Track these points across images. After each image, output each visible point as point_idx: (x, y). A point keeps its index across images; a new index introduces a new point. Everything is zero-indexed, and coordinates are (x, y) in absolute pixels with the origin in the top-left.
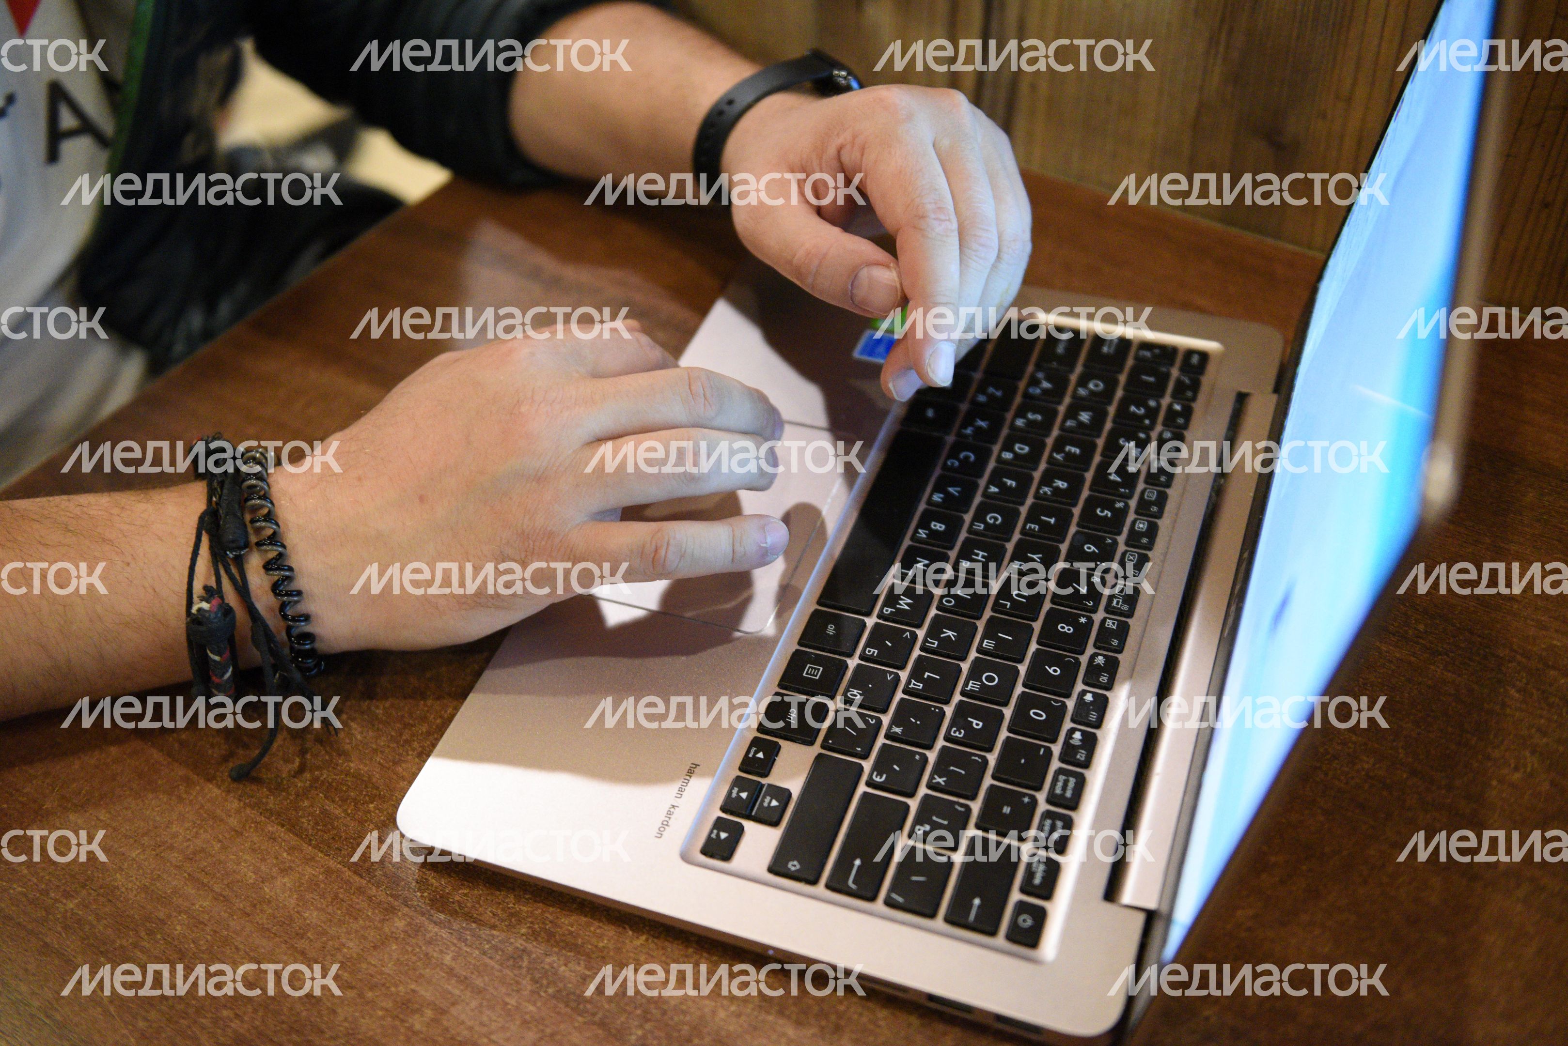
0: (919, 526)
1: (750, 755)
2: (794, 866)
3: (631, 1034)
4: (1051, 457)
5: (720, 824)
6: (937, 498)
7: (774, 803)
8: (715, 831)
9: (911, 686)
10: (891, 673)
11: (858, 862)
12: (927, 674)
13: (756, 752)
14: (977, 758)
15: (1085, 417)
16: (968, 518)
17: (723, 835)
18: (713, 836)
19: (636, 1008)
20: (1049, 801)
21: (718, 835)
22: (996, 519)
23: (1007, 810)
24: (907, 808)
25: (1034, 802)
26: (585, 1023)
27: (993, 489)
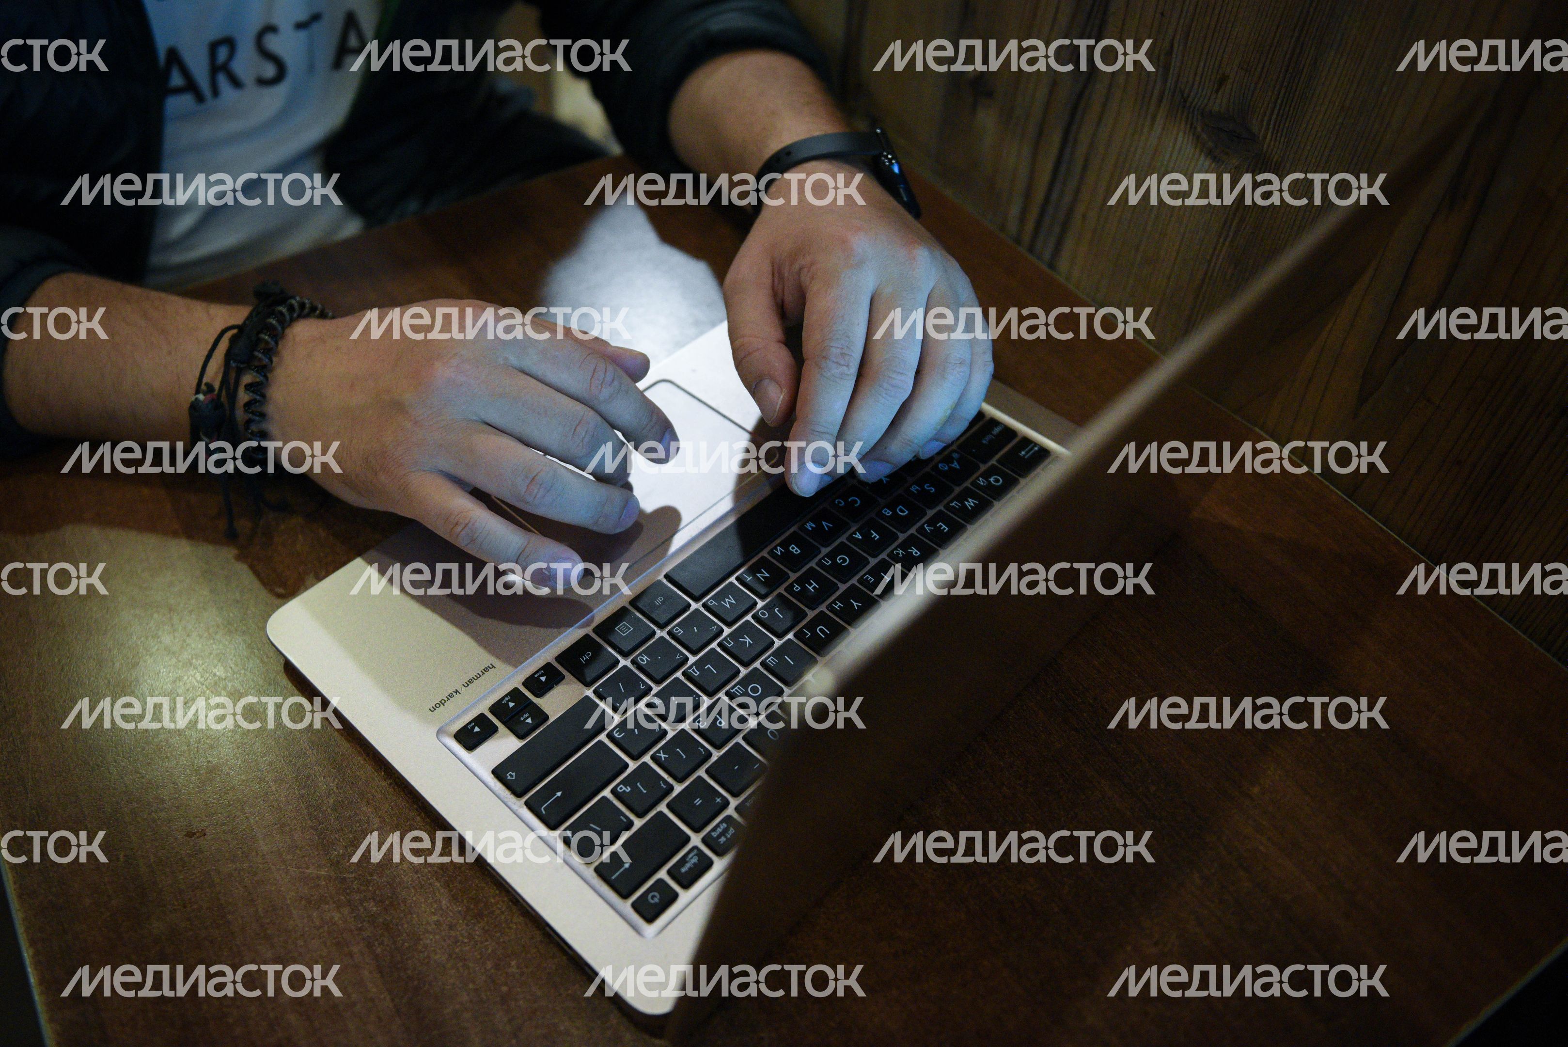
0: (780, 545)
1: (536, 676)
2: (511, 776)
3: (335, 850)
4: (922, 527)
5: (481, 719)
6: (810, 526)
7: (529, 721)
8: (473, 724)
9: (691, 671)
10: (682, 653)
11: (559, 794)
12: (709, 666)
13: (542, 675)
14: (702, 750)
15: (970, 503)
16: (825, 551)
17: (477, 729)
18: (469, 727)
19: (351, 832)
20: (737, 809)
21: (473, 728)
22: (845, 561)
23: (698, 802)
24: (626, 766)
25: (726, 804)
26: (311, 827)
27: (858, 536)
